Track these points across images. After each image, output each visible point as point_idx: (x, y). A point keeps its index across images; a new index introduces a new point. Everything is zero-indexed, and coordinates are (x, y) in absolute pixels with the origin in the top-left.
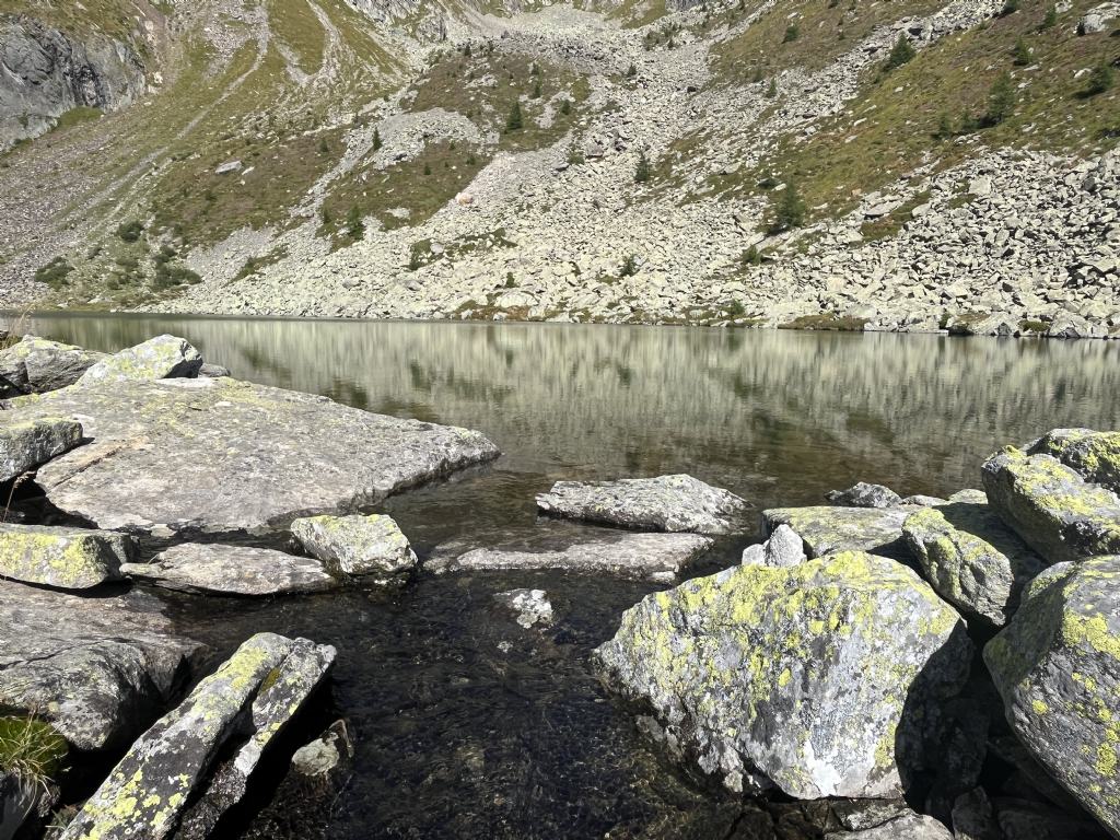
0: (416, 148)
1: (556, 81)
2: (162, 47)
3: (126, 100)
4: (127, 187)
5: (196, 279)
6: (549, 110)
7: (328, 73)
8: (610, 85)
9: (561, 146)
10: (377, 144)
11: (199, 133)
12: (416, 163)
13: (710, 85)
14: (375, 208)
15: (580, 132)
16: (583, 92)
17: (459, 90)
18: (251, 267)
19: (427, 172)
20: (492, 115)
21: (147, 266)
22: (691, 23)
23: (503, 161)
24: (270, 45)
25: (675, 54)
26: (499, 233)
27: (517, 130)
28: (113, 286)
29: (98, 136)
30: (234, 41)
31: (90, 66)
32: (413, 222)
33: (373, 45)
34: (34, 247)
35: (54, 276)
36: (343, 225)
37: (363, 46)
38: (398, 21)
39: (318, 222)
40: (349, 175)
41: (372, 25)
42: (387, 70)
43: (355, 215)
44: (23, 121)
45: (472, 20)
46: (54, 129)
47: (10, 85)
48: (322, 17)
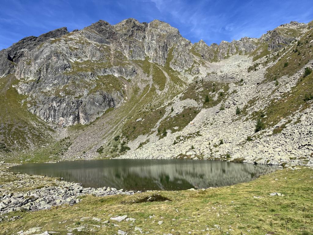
0: (181, 110)
1: (219, 87)
2: (128, 90)
3: (119, 105)
4: (117, 127)
5: (129, 149)
6: (217, 95)
7: (166, 90)
8: (235, 85)
9: (219, 105)
10: (172, 110)
11: (134, 111)
12: (181, 114)
13: (263, 82)
14: (170, 127)
15: (225, 101)
16: (227, 88)
17: (194, 93)
18: (141, 145)
19: (184, 116)
20: (201, 99)
21: (119, 147)
22: (262, 62)
23: (203, 111)
24: (152, 85)
25: (256, 72)
26: (198, 132)
27: (208, 102)
28: (112, 152)
29: (112, 115)
30: (144, 86)
31: (112, 99)
32: (179, 130)
33: (179, 79)
34: (97, 144)
35: (100, 151)
36: (162, 133)
37: (176, 80)
38: (186, 71)
39: (157, 132)
40: (166, 119)
41: (179, 73)
42: (181, 86)
43: (165, 130)
44: (98, 113)
45: (207, 65)
46: (104, 114)
47: (96, 106)
48: (166, 74)
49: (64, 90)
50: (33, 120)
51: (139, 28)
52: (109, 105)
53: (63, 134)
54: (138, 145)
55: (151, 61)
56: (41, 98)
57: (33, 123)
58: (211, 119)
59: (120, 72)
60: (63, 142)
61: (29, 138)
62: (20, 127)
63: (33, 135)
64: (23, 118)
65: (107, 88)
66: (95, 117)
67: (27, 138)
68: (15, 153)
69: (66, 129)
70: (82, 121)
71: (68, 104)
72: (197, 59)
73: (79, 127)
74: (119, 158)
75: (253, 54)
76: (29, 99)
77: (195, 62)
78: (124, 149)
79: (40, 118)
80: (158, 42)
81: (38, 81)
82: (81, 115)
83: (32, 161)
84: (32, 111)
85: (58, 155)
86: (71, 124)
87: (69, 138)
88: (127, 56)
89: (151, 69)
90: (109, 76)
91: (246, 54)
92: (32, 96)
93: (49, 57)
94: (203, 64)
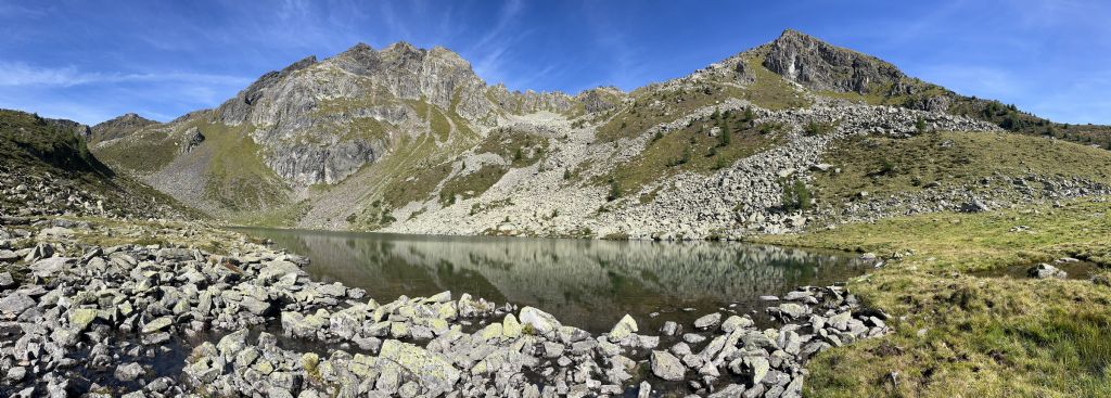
0: (478, 168)
1: (535, 141)
2: (394, 140)
3: (381, 159)
4: (377, 188)
5: (395, 220)
6: (532, 152)
7: (450, 141)
8: (557, 142)
9: (536, 166)
10: (464, 167)
11: (403, 167)
12: (478, 173)
13: (596, 142)
14: (460, 191)
15: (544, 160)
16: (546, 144)
17: (497, 145)
18: (413, 215)
19: (482, 176)
20: (509, 154)
21: (380, 216)
22: (589, 119)
23: (513, 171)
24: (430, 134)
25: (583, 130)
26: (508, 200)
27: (519, 159)
28: (368, 223)
29: (370, 172)
30: (418, 134)
31: (371, 149)
32: (475, 196)
33: (469, 129)
34: (348, 210)
35: (352, 219)
36: (448, 198)
37: (466, 131)
38: (479, 120)
39: (439, 197)
40: (453, 179)
41: (469, 122)
42: (472, 138)
43: (453, 194)
44: (350, 169)
46: (359, 170)
47: (348, 159)
48: (450, 121)
49: (308, 137)
50: (268, 175)
51: (414, 56)
52: (367, 159)
53: (304, 194)
54: (409, 215)
55: (429, 102)
56: (279, 147)
57: (267, 179)
58: (526, 182)
59: (384, 114)
60: (302, 205)
61: (261, 196)
62: (253, 183)
63: (267, 193)
64: (257, 171)
65: (365, 135)
66: (346, 174)
67: (259, 197)
68: (244, 213)
69: (306, 189)
70: (328, 180)
71: (311, 156)
72: (494, 107)
73: (324, 187)
74: (381, 231)
75: (567, 113)
76: (265, 149)
77: (492, 111)
78: (387, 220)
79: (276, 173)
80: (441, 75)
81: (276, 127)
82: (327, 170)
84: (268, 164)
85: (295, 220)
86: (313, 183)
87: (309, 200)
88: (395, 94)
89: (429, 112)
90: (367, 119)
91: (558, 112)
92: (268, 146)
93: (291, 94)
94: (502, 114)
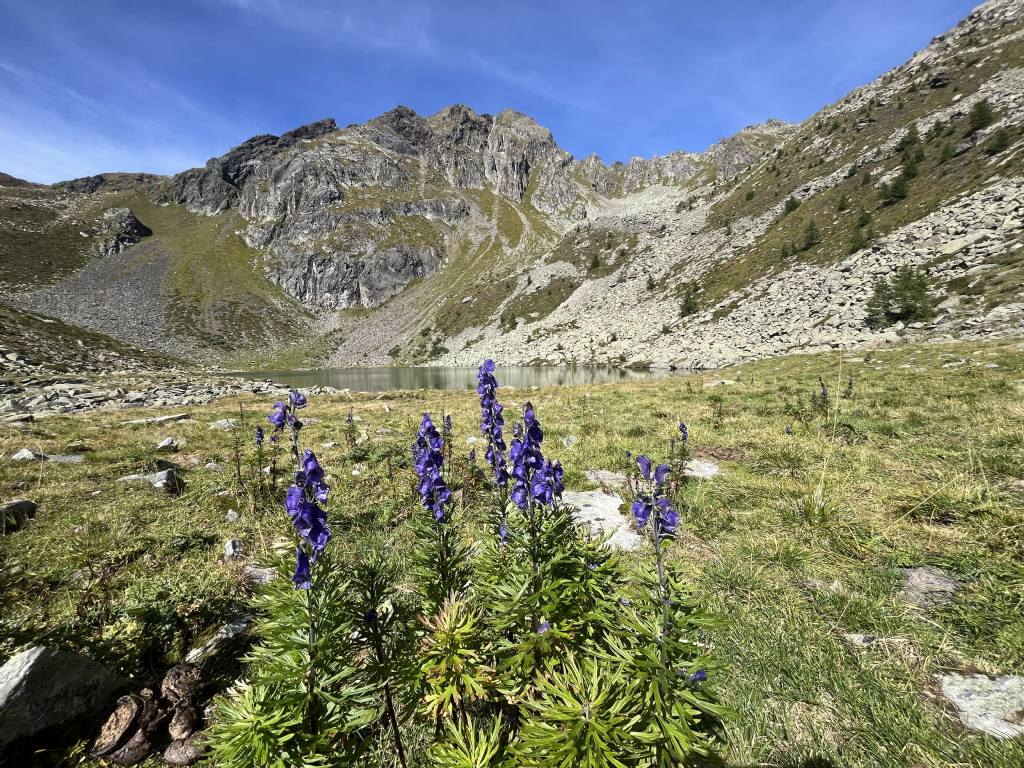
0: (546, 282)
1: (620, 239)
2: (450, 246)
3: (433, 272)
4: (427, 313)
5: (447, 351)
6: (614, 255)
7: (521, 247)
8: (649, 237)
9: (616, 274)
10: (530, 282)
11: (460, 284)
12: (545, 289)
13: (704, 230)
14: (523, 313)
15: (627, 268)
16: (634, 242)
17: (571, 251)
18: (469, 344)
19: (550, 293)
20: (584, 262)
21: (430, 347)
22: (705, 194)
23: (587, 284)
24: (497, 237)
25: (693, 212)
26: (574, 322)
27: (596, 267)
28: (415, 356)
29: (420, 290)
30: (481, 238)
31: (420, 260)
32: (539, 319)
33: (547, 228)
34: (390, 341)
35: (394, 353)
36: (508, 323)
37: (541, 229)
38: (561, 212)
39: (499, 322)
40: (516, 298)
41: (548, 217)
42: (550, 240)
43: (513, 318)
44: (394, 287)
45: (602, 204)
46: (405, 289)
47: (390, 273)
48: (523, 218)
49: (331, 242)
50: (275, 296)
51: (475, 126)
53: (332, 322)
54: (463, 344)
55: (496, 192)
56: (289, 256)
57: (275, 302)
58: (600, 298)
59: (437, 210)
60: (331, 338)
61: (268, 328)
62: (252, 308)
63: (277, 323)
64: (256, 290)
65: (411, 240)
66: (388, 293)
67: (265, 328)
68: (243, 353)
69: (335, 315)
70: (365, 300)
71: (338, 268)
72: (583, 191)
74: (428, 366)
76: (267, 258)
77: (579, 197)
78: (438, 351)
79: (288, 293)
80: (510, 154)
81: (281, 224)
82: (363, 289)
83: (273, 367)
84: (274, 280)
85: (320, 358)
86: (344, 305)
87: (340, 330)
88: (451, 181)
89: (496, 208)
90: (414, 218)
92: (271, 253)
93: (301, 178)
94: (594, 200)
